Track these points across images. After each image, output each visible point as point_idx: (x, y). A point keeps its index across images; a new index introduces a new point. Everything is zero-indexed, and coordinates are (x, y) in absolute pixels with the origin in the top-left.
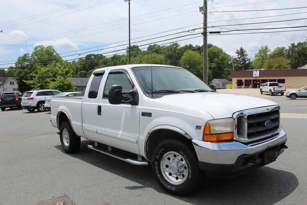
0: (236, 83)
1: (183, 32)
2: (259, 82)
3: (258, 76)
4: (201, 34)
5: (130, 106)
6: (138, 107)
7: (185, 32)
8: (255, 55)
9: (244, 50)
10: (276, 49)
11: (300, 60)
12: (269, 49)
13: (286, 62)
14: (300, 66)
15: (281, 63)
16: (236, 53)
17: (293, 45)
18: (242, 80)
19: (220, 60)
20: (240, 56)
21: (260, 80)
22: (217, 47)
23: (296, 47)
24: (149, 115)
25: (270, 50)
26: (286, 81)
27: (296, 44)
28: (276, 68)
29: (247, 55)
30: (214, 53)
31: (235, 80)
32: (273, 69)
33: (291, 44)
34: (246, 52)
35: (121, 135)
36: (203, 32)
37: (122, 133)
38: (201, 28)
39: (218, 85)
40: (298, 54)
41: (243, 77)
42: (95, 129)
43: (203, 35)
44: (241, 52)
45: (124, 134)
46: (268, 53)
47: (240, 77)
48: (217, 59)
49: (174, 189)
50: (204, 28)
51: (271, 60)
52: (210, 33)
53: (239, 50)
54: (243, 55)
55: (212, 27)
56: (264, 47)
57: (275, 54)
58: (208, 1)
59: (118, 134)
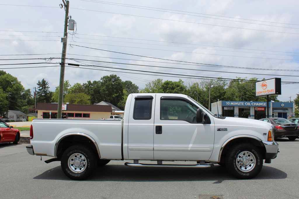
0: (41, 115)
1: (39, 59)
2: (65, 116)
3: (66, 110)
4: (59, 64)
5: (202, 125)
6: (211, 125)
7: (41, 59)
8: (56, 88)
9: (46, 82)
10: (75, 84)
11: (96, 96)
12: (69, 84)
13: (87, 98)
14: (95, 102)
15: (83, 98)
16: (37, 84)
17: (89, 82)
18: (49, 113)
19: (15, 90)
20: (41, 88)
21: (67, 114)
22: (11, 75)
23: (92, 84)
24: (226, 130)
25: (71, 85)
26: (91, 116)
27: (92, 82)
28: (77, 103)
29: (49, 87)
30: (8, 82)
31: (40, 113)
32: (76, 103)
33: (88, 81)
34: (48, 85)
35: (192, 147)
36: (61, 62)
37: (193, 145)
38: (59, 58)
39: (12, 118)
40: (93, 91)
41: (50, 110)
42: (151, 147)
43: (60, 65)
44: (43, 84)
45: (195, 146)
46: (69, 88)
47: (46, 110)
48: (11, 89)
49: (248, 175)
50: (62, 59)
51: (74, 95)
52: (69, 64)
53: (41, 81)
54: (45, 88)
55: (70, 59)
56: (65, 81)
57: (76, 89)
58: (68, 34)
59: (188, 147)
